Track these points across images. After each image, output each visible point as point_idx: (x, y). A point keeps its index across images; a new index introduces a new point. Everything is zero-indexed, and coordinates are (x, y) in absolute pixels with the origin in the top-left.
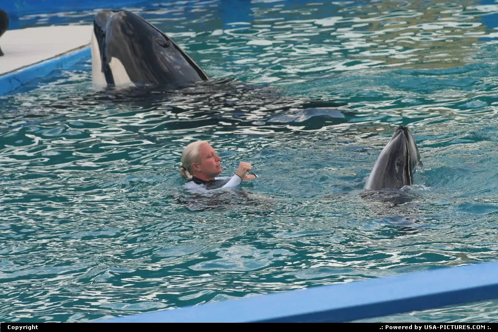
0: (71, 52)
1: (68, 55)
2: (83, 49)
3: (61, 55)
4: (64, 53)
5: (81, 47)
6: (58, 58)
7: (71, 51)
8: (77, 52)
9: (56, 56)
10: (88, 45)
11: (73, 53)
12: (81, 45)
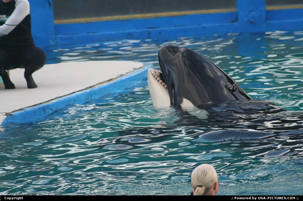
0: (100, 85)
1: (97, 87)
2: (111, 82)
3: (91, 87)
4: (94, 86)
5: (109, 81)
6: (89, 90)
7: (100, 83)
8: (105, 84)
9: (86, 89)
10: (115, 78)
11: (101, 86)
12: (110, 78)
